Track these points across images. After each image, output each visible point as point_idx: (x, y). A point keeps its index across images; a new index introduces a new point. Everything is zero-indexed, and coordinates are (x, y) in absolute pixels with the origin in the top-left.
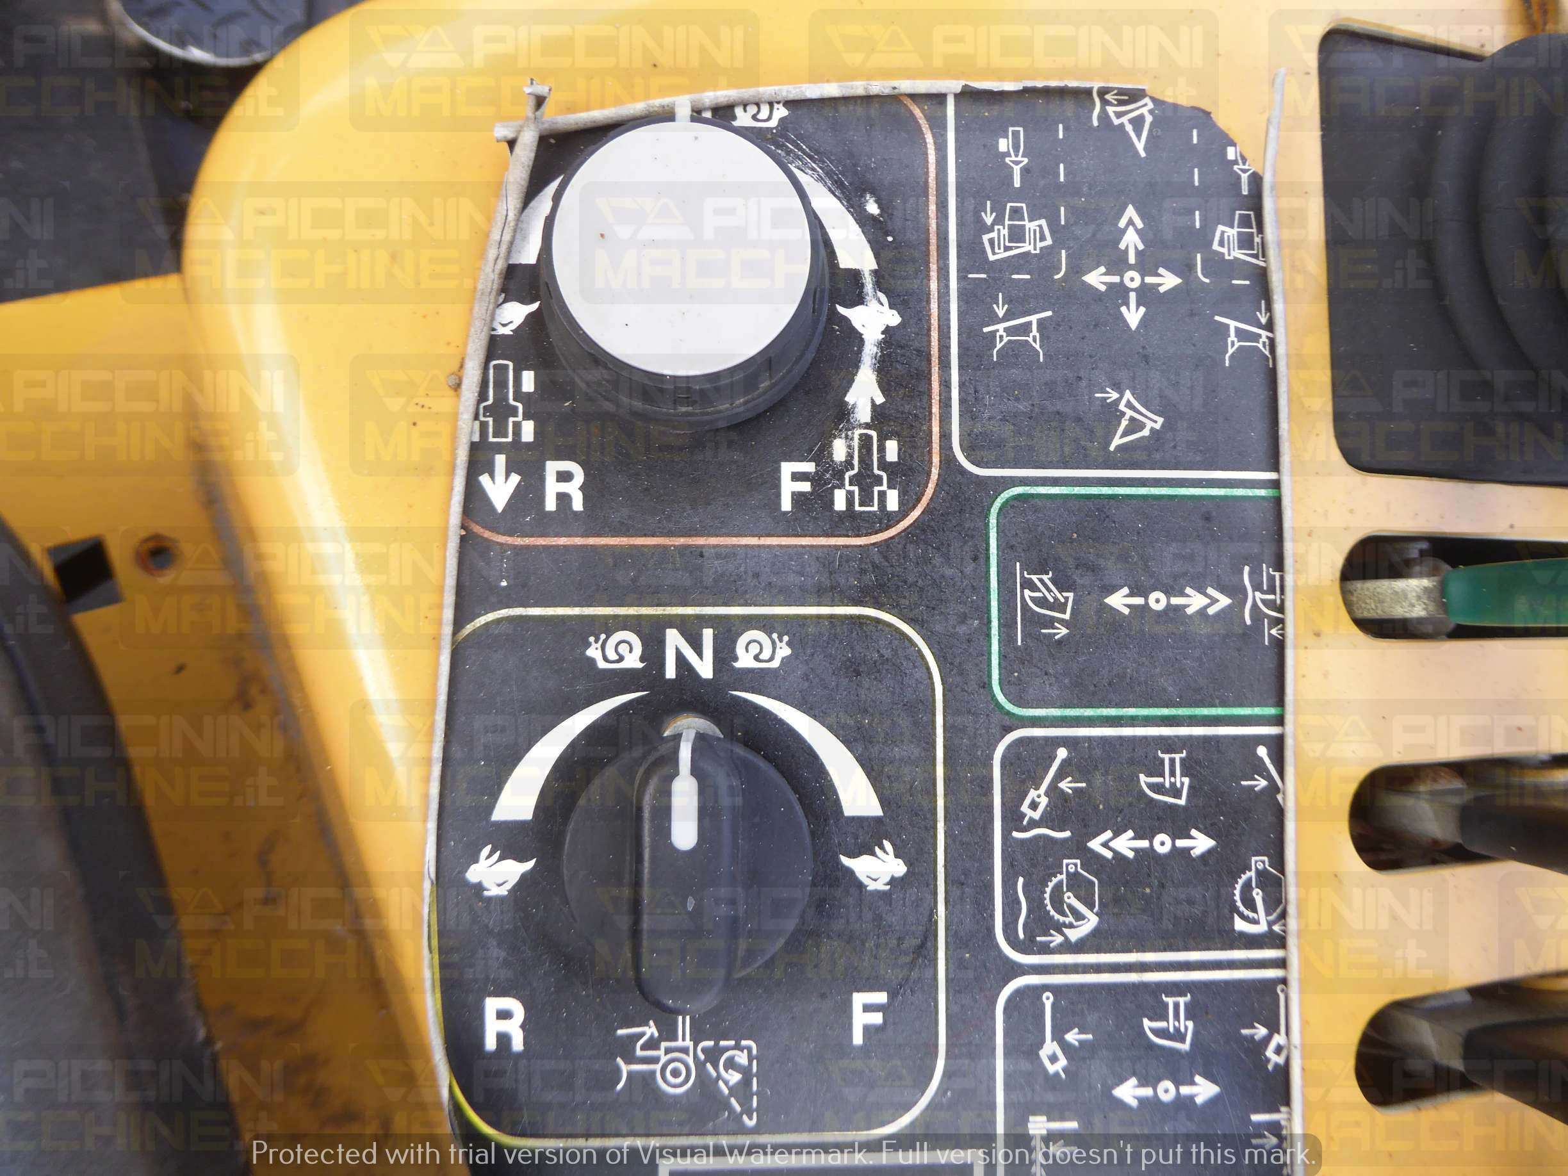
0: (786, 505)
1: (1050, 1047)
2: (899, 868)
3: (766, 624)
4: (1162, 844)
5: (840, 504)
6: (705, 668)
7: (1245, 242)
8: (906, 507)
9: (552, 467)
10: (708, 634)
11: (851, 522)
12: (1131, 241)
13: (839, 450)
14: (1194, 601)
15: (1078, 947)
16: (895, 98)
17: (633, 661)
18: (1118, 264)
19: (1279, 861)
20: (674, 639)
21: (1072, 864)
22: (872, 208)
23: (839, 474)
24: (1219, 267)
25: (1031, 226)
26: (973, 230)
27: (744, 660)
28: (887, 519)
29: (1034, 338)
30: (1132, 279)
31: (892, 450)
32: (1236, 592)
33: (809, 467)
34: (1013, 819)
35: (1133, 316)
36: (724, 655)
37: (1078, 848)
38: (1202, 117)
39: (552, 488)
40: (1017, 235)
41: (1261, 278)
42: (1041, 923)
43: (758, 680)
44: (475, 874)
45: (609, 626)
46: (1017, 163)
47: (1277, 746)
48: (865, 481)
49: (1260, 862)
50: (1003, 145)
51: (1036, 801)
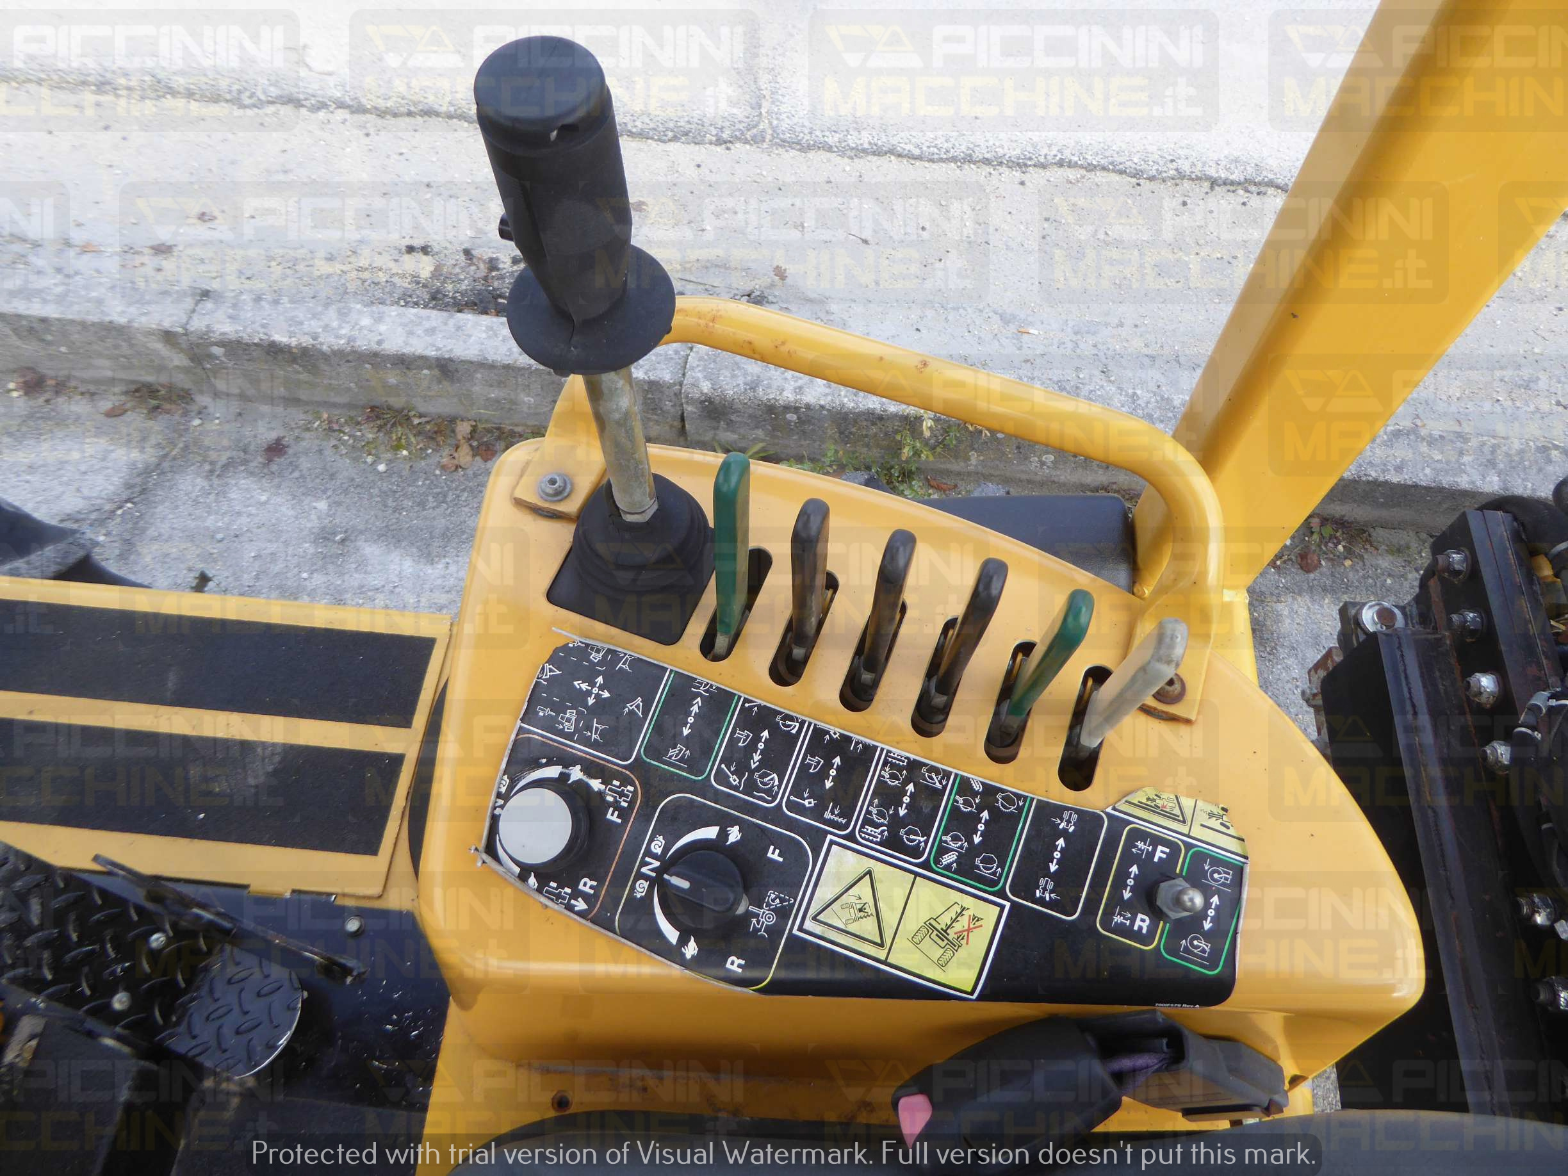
0: (619, 821)
1: (806, 803)
2: (737, 828)
3: (651, 840)
4: (761, 746)
5: (625, 804)
6: (657, 864)
7: (598, 651)
8: (633, 785)
9: (581, 887)
10: (647, 859)
11: (631, 803)
12: (584, 686)
13: (610, 799)
14: (695, 709)
15: (781, 782)
16: (515, 741)
17: (646, 884)
18: (589, 693)
19: (781, 713)
20: (644, 870)
21: (756, 776)
22: (544, 761)
23: (616, 801)
24: (600, 663)
25: (568, 715)
26: (561, 733)
27: (659, 851)
28: (635, 793)
29: (601, 727)
30: (595, 690)
31: (616, 783)
32: (699, 694)
33: (611, 809)
34: (736, 788)
35: (606, 694)
36: (655, 856)
37: (752, 772)
38: (556, 651)
39: (587, 889)
40: (569, 720)
41: (609, 651)
42: (769, 792)
43: (666, 849)
44: (688, 956)
45: (633, 887)
46: (548, 712)
47: (746, 701)
48: (622, 794)
49: (778, 718)
50: (541, 714)
51: (734, 780)
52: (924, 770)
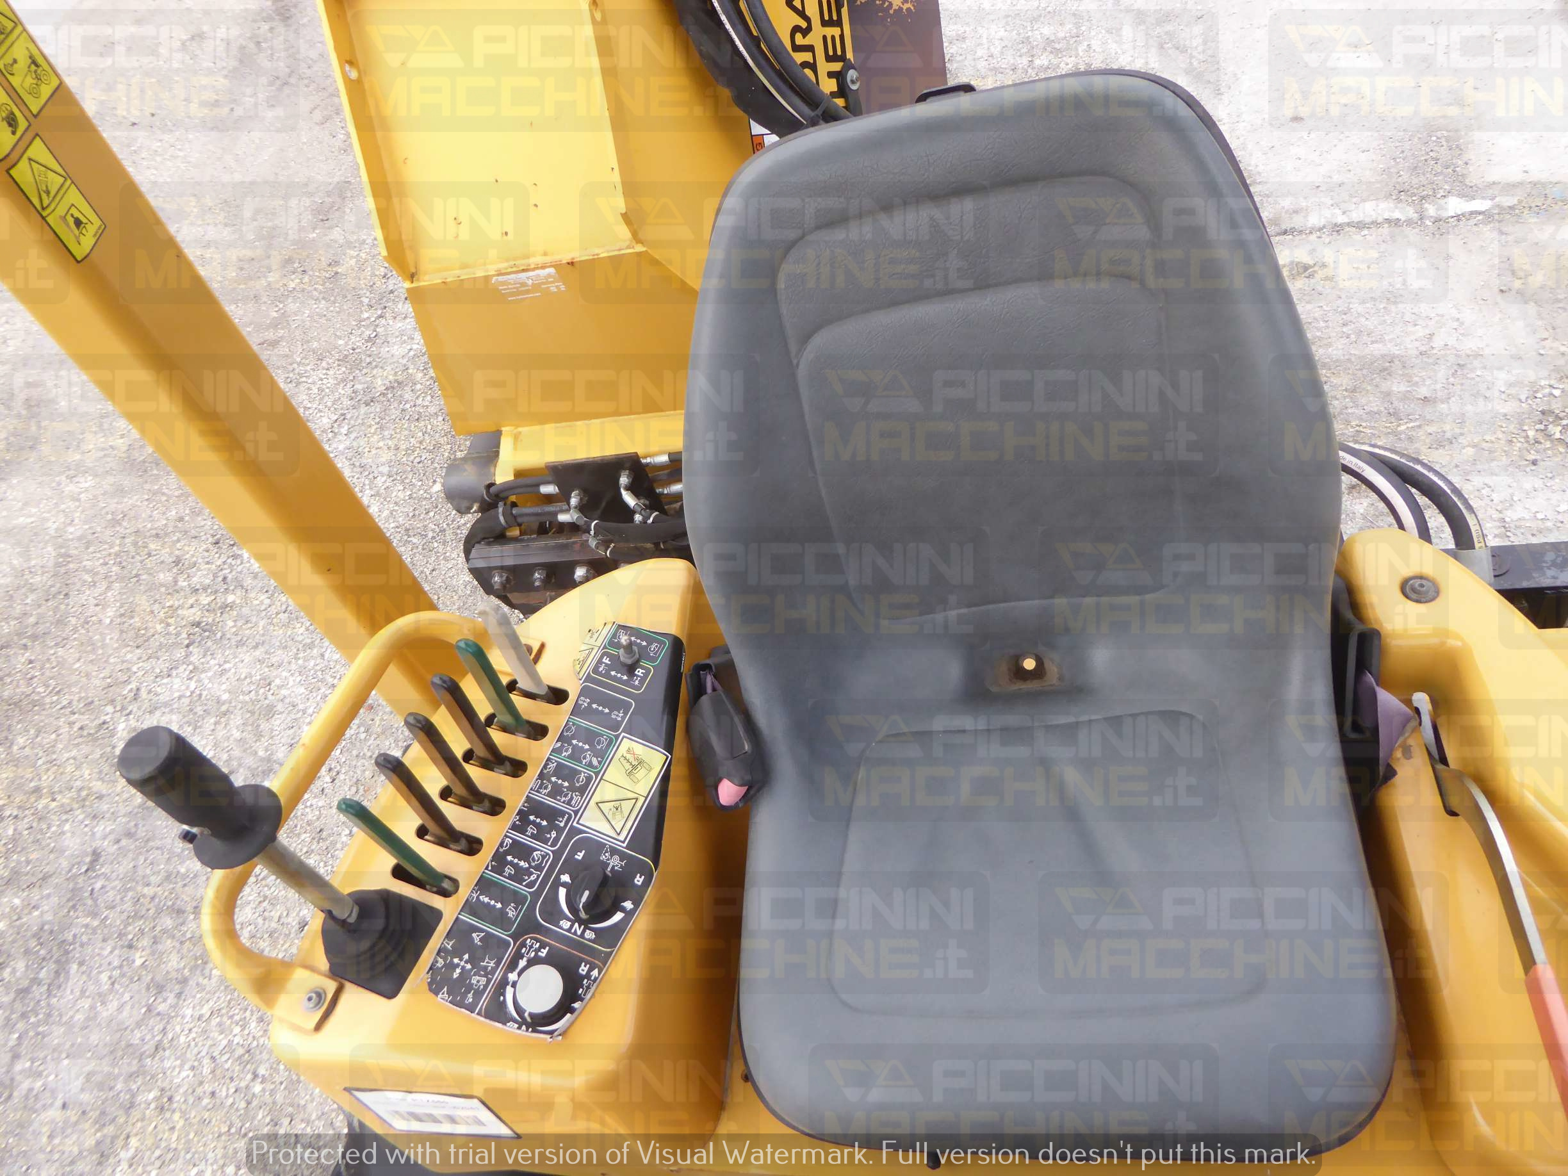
0: (547, 948)
1: (553, 836)
2: (562, 876)
3: (561, 928)
4: (516, 861)
5: (538, 944)
6: (576, 925)
7: (437, 962)
8: (526, 939)
9: (584, 973)
10: (573, 931)
11: (537, 940)
12: (458, 971)
13: (533, 954)
14: (486, 900)
15: (539, 850)
16: (486, 1017)
17: (588, 931)
18: (463, 968)
19: (498, 849)
20: (579, 932)
21: (533, 864)
22: (502, 998)
23: (535, 951)
24: (445, 959)
25: (475, 982)
26: (486, 986)
27: (569, 923)
28: (532, 938)
29: (487, 960)
30: (462, 963)
31: (523, 950)
32: (478, 897)
33: (540, 954)
34: (538, 876)
35: (466, 957)
36: (572, 926)
37: (530, 866)
38: (430, 990)
39: (586, 969)
40: (478, 981)
41: (438, 954)
42: (543, 857)
43: (568, 919)
44: (632, 906)
45: (589, 940)
46: (470, 995)
47: (487, 868)
48: (531, 947)
49: (501, 850)
50: (471, 1000)
51: (532, 878)
52: (545, 771)
